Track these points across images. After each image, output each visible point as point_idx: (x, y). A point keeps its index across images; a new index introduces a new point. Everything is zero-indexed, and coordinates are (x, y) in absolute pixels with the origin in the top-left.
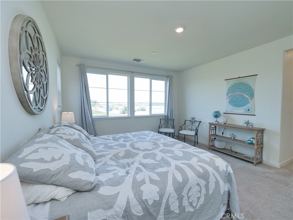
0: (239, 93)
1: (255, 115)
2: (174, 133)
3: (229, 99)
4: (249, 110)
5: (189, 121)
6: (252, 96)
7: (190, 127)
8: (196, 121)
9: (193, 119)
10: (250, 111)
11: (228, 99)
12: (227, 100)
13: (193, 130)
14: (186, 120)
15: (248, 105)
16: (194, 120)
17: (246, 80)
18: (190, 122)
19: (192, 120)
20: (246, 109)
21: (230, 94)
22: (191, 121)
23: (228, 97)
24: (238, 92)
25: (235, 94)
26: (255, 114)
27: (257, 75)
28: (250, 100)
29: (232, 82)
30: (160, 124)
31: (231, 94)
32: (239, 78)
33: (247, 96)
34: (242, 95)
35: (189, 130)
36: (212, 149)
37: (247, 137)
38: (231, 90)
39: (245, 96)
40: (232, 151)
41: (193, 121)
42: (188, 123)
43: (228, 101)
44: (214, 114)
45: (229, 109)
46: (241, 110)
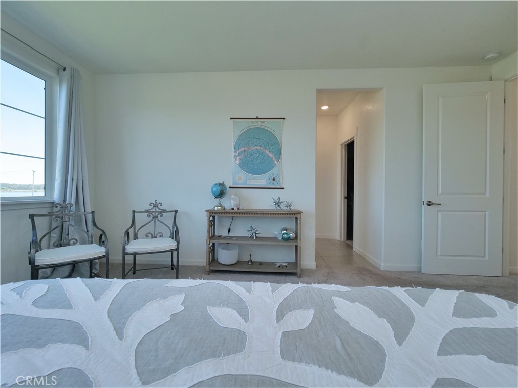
0: (258, 147)
1: (283, 189)
2: (106, 256)
3: (240, 158)
4: (274, 180)
5: (146, 211)
6: (278, 154)
7: (149, 229)
8: (165, 211)
9: (156, 206)
10: (275, 182)
11: (238, 158)
12: (236, 159)
13: (158, 236)
14: (134, 212)
15: (273, 171)
16: (158, 210)
17: (268, 125)
18: (149, 216)
19: (154, 210)
20: (270, 177)
21: (242, 149)
22: (151, 213)
23: (237, 154)
24: (256, 145)
25: (251, 149)
26: (283, 187)
27: (284, 119)
28: (275, 162)
29: (245, 125)
30: (35, 234)
31: (244, 149)
32: (257, 118)
33: (270, 154)
34: (263, 152)
35: (147, 236)
36: (215, 269)
37: (274, 229)
38: (244, 140)
39: (267, 154)
40: (252, 263)
41: (156, 212)
42: (141, 219)
43: (238, 162)
44: (215, 189)
45: (240, 179)
46: (262, 181)
